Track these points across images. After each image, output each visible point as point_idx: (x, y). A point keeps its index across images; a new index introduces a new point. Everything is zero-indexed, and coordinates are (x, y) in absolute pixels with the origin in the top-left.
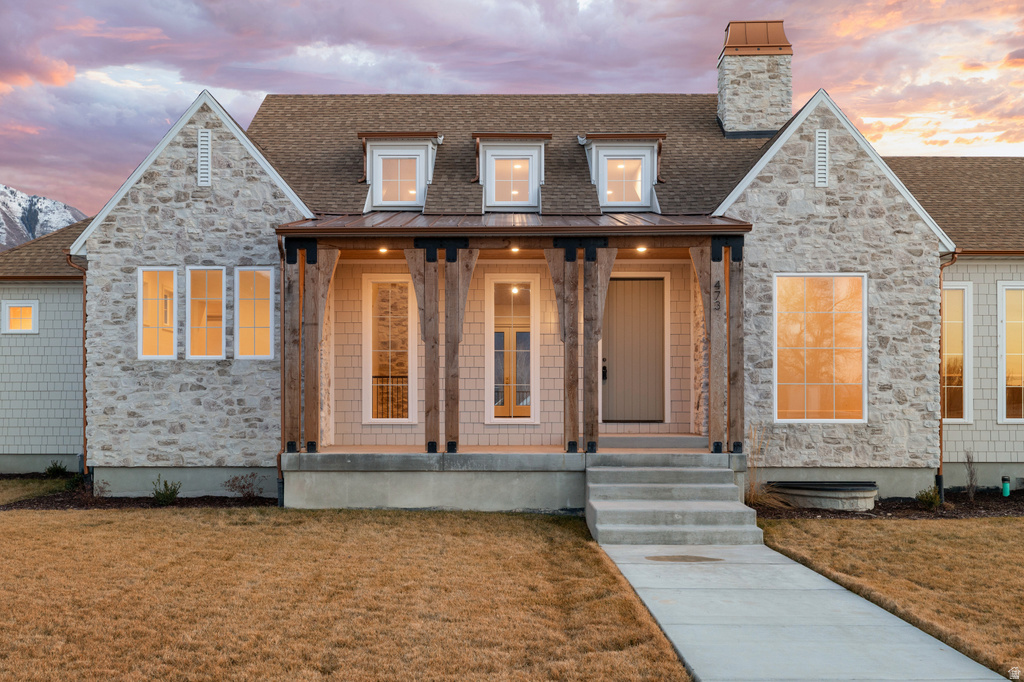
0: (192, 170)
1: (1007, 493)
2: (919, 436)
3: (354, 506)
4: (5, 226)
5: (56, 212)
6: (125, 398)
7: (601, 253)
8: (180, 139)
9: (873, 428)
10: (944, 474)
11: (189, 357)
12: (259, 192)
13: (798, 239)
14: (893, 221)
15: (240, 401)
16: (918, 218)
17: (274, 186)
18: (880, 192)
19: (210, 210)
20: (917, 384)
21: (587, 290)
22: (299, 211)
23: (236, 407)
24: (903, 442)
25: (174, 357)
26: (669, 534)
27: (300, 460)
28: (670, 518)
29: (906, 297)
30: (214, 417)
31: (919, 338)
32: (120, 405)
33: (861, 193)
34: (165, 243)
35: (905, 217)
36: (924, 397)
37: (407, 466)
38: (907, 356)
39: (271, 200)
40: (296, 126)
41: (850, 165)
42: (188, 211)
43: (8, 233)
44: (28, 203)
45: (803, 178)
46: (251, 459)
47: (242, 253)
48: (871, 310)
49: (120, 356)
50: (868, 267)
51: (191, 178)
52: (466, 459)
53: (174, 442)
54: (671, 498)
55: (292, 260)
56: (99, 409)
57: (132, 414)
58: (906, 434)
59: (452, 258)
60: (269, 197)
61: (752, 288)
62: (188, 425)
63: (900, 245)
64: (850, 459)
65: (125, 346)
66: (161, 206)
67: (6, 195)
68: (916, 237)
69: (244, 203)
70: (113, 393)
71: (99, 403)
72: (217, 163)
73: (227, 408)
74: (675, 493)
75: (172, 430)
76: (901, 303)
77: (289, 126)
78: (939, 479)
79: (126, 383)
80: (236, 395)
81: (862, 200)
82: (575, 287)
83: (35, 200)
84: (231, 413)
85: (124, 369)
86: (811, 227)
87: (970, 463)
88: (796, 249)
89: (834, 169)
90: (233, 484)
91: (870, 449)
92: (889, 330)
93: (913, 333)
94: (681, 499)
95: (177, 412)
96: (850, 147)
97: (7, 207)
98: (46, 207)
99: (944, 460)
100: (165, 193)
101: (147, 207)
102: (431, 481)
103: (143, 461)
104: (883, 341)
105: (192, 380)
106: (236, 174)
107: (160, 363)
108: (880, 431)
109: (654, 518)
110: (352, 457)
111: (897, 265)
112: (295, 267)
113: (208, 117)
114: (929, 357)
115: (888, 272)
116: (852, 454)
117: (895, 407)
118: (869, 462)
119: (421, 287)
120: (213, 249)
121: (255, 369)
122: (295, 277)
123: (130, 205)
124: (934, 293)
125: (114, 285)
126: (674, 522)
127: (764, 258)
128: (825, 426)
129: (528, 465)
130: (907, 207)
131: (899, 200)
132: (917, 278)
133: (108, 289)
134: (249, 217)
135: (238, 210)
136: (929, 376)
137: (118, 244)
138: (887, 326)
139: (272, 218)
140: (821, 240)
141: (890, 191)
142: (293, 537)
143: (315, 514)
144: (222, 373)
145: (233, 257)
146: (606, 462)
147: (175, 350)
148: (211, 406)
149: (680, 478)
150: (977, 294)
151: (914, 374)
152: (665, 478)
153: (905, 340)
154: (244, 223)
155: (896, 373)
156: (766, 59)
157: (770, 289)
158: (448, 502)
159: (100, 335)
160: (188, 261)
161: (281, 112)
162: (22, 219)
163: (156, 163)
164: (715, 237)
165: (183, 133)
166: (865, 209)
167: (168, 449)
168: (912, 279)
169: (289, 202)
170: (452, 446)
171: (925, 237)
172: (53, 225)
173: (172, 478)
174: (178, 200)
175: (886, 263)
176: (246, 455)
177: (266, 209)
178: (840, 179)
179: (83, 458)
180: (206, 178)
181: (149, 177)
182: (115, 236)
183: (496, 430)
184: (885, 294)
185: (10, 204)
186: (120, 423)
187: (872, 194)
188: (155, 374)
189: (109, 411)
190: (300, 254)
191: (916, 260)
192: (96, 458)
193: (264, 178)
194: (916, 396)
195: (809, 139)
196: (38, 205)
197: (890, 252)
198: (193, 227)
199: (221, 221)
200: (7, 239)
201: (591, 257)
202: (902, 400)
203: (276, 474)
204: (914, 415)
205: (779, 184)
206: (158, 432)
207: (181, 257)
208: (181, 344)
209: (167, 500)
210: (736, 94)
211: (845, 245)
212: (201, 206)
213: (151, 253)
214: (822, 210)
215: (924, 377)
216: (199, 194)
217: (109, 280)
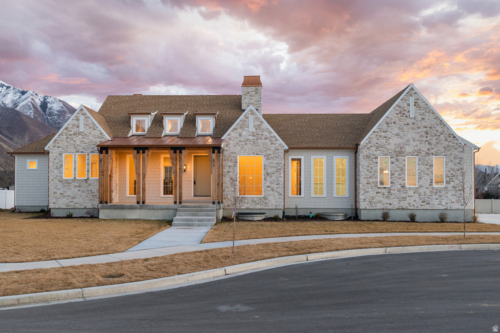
0: (78, 127)
1: (311, 217)
2: (278, 200)
3: (117, 218)
4: (33, 109)
5: (56, 103)
6: (59, 189)
7: (183, 151)
8: (75, 118)
9: (265, 198)
10: (285, 211)
11: (77, 178)
12: (97, 133)
13: (244, 146)
14: (271, 141)
15: (91, 190)
16: (278, 140)
17: (100, 131)
18: (267, 133)
19: (83, 138)
20: (277, 186)
21: (179, 161)
22: (107, 137)
23: (90, 192)
24: (273, 202)
25: (73, 178)
26: (190, 224)
27: (103, 206)
28: (191, 220)
29: (274, 162)
30: (84, 195)
31: (278, 173)
32: (58, 191)
33: (262, 133)
34: (71, 147)
35: (274, 139)
36: (279, 189)
37: (131, 208)
38: (274, 178)
39: (100, 135)
40: (115, 107)
41: (259, 125)
42: (77, 138)
43: (34, 112)
44: (43, 99)
45: (246, 129)
46: (94, 206)
47: (92, 150)
48: (264, 165)
49: (58, 178)
50: (264, 154)
51: (78, 129)
52: (147, 206)
53: (73, 202)
54: (197, 216)
55: (102, 153)
56: (52, 192)
57: (61, 194)
58: (274, 200)
59: (144, 152)
60: (99, 134)
61: (232, 159)
62: (77, 197)
63: (273, 147)
64: (258, 207)
65: (60, 175)
66: (69, 136)
67: (33, 96)
68: (277, 145)
69: (92, 136)
70: (56, 188)
71: (52, 191)
72: (85, 125)
73: (87, 192)
74: (199, 215)
75: (72, 198)
76: (273, 163)
77: (113, 107)
78: (284, 212)
79: (60, 185)
80: (90, 188)
81: (262, 135)
82: (176, 160)
83: (46, 98)
84: (88, 193)
85: (59, 181)
86: (248, 142)
87: (296, 208)
88: (244, 148)
89: (254, 126)
90: (87, 213)
91: (264, 204)
92: (269, 171)
93: (276, 172)
94: (200, 216)
95: (74, 193)
96: (259, 120)
97: (34, 101)
98: (51, 101)
99: (285, 207)
100: (70, 133)
101: (66, 137)
102: (138, 211)
103: (64, 207)
104: (268, 174)
105: (78, 184)
106: (90, 128)
107: (69, 180)
108: (267, 199)
109: (188, 220)
110: (117, 205)
111: (272, 153)
112: (102, 155)
113: (82, 112)
114: (281, 179)
115: (269, 155)
116: (259, 205)
117: (271, 192)
118: (264, 208)
119: (135, 160)
120: (84, 148)
121: (95, 181)
122: (102, 158)
123: (61, 136)
124: (282, 161)
125: (57, 158)
126: (193, 221)
127: (235, 151)
128: (252, 197)
129: (163, 207)
130: (275, 137)
131: (272, 135)
132: (277, 156)
133: (55, 159)
134: (94, 140)
135: (91, 138)
136: (281, 183)
137: (58, 147)
138: (269, 170)
139: (100, 140)
140: (251, 146)
141: (270, 132)
142: (99, 223)
143: (105, 220)
144: (86, 182)
145: (89, 151)
146: (183, 207)
147: (73, 176)
148: (83, 192)
149: (201, 211)
150: (305, 160)
151: (276, 183)
152: (198, 211)
153: (274, 174)
154: (92, 141)
155: (271, 183)
156: (254, 87)
157: (237, 159)
158: (142, 217)
159: (53, 172)
160: (77, 152)
161: (111, 102)
162: (40, 106)
163: (68, 125)
164: (213, 147)
165: (76, 117)
166: (263, 137)
167: (71, 203)
168: (276, 157)
169: (104, 136)
170: (143, 203)
171: (280, 145)
172: (54, 109)
173: (71, 211)
174: (74, 135)
175: (269, 152)
176: (92, 205)
177: (98, 137)
178: (256, 129)
179: (48, 206)
180: (82, 129)
181: (66, 129)
182: (57, 145)
183: (164, 199)
184: (268, 161)
185: (35, 100)
186: (58, 196)
187: (265, 133)
188: (68, 183)
189: (55, 193)
190: (104, 152)
191: (277, 151)
192: (51, 206)
193: (98, 129)
194: (277, 189)
195: (247, 118)
196: (48, 100)
197: (270, 149)
198: (78, 142)
199: (86, 141)
200: (34, 115)
201: (181, 152)
202: (273, 190)
203: (97, 210)
204: (276, 194)
205: (239, 130)
206: (68, 199)
207: (75, 151)
208: (75, 175)
209: (70, 217)
210: (245, 98)
211: (257, 147)
212: (80, 136)
213: (66, 150)
214: (251, 137)
215: (279, 184)
216: (80, 133)
217: (55, 157)
